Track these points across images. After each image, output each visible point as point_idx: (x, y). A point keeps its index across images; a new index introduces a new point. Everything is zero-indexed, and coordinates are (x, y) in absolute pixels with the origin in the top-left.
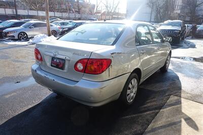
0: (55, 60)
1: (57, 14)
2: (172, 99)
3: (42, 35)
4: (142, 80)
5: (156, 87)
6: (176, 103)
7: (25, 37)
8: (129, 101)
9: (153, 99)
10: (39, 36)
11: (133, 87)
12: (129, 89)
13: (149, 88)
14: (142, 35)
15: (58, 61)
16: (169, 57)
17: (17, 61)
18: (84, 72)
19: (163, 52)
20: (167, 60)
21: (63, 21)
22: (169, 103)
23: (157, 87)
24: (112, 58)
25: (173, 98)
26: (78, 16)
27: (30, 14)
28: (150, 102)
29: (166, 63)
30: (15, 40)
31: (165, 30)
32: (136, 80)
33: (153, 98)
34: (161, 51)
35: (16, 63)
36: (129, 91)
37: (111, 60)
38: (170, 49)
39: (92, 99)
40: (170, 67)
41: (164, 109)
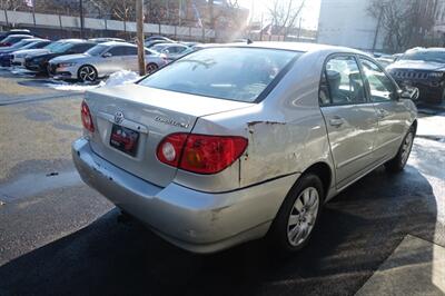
0: (119, 132)
1: (166, 29)
2: (407, 245)
3: (126, 72)
4: (332, 192)
5: (368, 210)
6: (418, 255)
7: (92, 76)
8: (293, 243)
9: (359, 242)
10: (120, 74)
11: (307, 208)
12: (296, 212)
13: (351, 210)
14: (342, 80)
15: (124, 135)
16: (410, 135)
17: (65, 127)
18: (179, 167)
19: (397, 121)
20: (404, 142)
21: (175, 44)
22: (399, 256)
23: (371, 210)
24: (248, 136)
25: (411, 244)
26: (209, 33)
27: (109, 28)
28: (348, 248)
29: (401, 151)
30: (72, 82)
31: (407, 70)
32: (314, 192)
33: (359, 238)
34: (392, 119)
35: (62, 132)
36: (293, 219)
37: (247, 140)
38: (413, 116)
39: (192, 234)
40: (412, 161)
41: (383, 269)
